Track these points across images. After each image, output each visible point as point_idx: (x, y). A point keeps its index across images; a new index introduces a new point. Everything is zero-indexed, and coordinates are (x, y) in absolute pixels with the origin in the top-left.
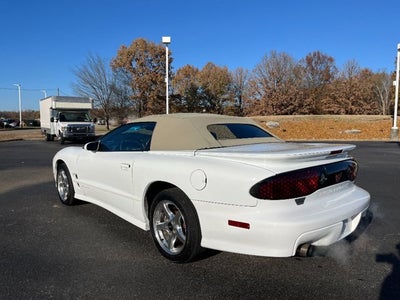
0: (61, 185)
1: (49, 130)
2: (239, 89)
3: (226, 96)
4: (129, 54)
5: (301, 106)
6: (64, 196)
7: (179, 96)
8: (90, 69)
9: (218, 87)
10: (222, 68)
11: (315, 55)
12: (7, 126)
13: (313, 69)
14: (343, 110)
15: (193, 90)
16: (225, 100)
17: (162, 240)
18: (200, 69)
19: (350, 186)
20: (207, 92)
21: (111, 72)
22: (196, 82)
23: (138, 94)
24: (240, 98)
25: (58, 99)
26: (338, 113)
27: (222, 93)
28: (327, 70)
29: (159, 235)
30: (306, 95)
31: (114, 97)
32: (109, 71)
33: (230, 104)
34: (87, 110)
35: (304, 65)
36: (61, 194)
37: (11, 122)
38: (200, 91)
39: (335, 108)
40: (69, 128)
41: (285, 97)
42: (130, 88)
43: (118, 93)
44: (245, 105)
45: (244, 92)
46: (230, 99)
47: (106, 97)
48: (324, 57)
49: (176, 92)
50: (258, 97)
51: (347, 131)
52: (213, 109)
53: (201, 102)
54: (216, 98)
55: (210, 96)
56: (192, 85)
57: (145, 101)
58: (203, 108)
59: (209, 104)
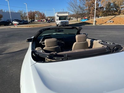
1: (57, 23)
7: (102, 8)
8: (72, 1)
9: (120, 3)
12: (51, 21)
15: (109, 4)
16: (122, 8)
20: (115, 5)
21: (79, 1)
22: (111, 1)
23: (88, 8)
25: (59, 13)
27: (121, 5)
31: (80, 10)
34: (67, 16)
38: (111, 5)
43: (81, 8)
49: (102, 6)
52: (117, 11)
53: (112, 9)
54: (118, 7)
55: (116, 6)
56: (109, 3)
57: (90, 10)
58: (113, 11)
59: (115, 9)
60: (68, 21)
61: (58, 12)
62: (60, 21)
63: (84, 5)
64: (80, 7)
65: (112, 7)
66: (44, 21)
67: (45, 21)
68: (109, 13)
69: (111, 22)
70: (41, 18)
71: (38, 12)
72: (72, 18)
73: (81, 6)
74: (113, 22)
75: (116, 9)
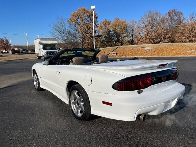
0: (35, 81)
1: (39, 54)
2: (132, 31)
3: (125, 35)
4: (77, 15)
5: (164, 38)
6: (36, 86)
7: (101, 36)
8: (58, 24)
9: (121, 31)
10: (123, 20)
11: (172, 11)
12: (22, 53)
13: (172, 18)
14: (187, 40)
15: (109, 32)
16: (124, 37)
17: (75, 109)
18: (112, 22)
19: (172, 83)
20: (116, 33)
21: (68, 25)
22: (110, 28)
23: (81, 35)
24: (132, 35)
26: (185, 42)
27: (123, 33)
28: (179, 19)
29: (73, 107)
30: (167, 33)
31: (70, 37)
32: (67, 25)
33: (127, 39)
34: (56, 44)
35: (167, 17)
36: (35, 85)
37: (24, 50)
38: (112, 33)
39: (183, 39)
40: (47, 53)
41: (156, 34)
42: (77, 32)
43: (72, 35)
44: (135, 39)
45: (134, 32)
46: (127, 36)
47: (66, 37)
48: (178, 12)
49: (100, 34)
50: (142, 35)
51: (189, 51)
52: (118, 41)
53: (112, 38)
54: (120, 36)
55: (117, 35)
56: (108, 30)
57: (85, 39)
58: (113, 41)
59: (116, 39)
61: (42, 38)
62: (46, 51)
63: (75, 30)
65: (112, 36)
66: (8, 52)
67: (10, 52)
68: (109, 44)
69: (114, 54)
70: (2, 48)
74: (117, 54)
75: (118, 39)
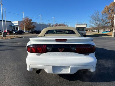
4: (108, 8)
8: (94, 15)
21: (101, 15)
47: (99, 23)
60: (85, 31)
64: (102, 20)
71: (63, 24)
72: (95, 30)
73: (104, 19)
